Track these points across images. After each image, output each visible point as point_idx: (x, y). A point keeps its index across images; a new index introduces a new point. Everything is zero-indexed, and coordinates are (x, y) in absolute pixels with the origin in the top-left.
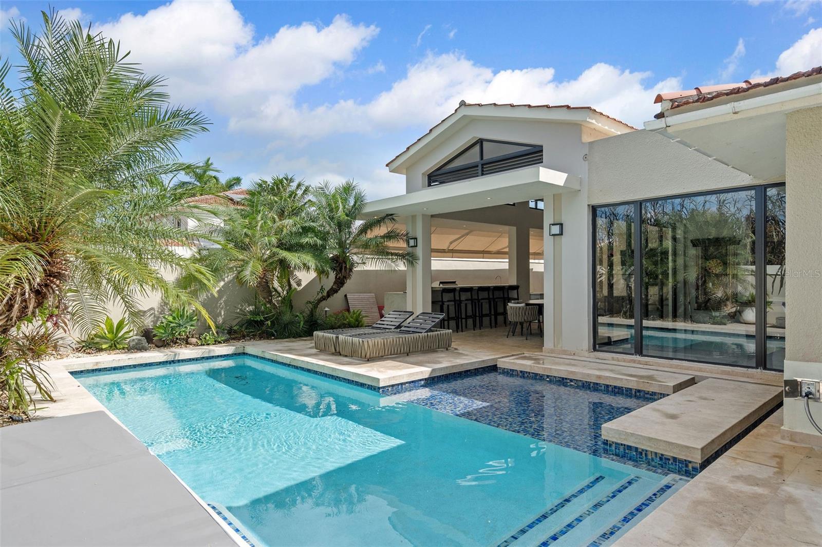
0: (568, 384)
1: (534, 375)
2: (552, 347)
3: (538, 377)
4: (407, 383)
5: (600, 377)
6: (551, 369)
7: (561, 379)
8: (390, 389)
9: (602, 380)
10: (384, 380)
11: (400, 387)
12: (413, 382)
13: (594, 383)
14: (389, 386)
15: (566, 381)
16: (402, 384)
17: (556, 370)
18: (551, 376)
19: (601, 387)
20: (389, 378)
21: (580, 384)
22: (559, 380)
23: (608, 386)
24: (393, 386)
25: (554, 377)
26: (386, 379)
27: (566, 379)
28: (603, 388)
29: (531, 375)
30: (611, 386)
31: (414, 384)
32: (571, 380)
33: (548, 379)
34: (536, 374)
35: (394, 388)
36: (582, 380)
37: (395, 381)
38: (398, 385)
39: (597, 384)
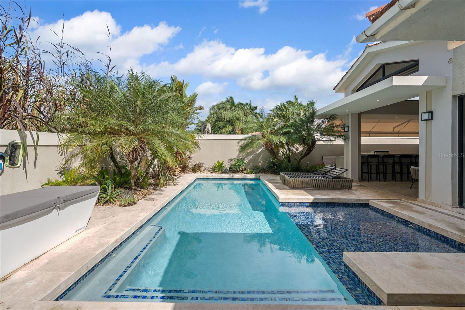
0: (409, 225)
1: (388, 214)
2: (424, 199)
3: (391, 216)
4: (298, 202)
5: (430, 226)
6: (398, 212)
7: (405, 221)
8: (287, 204)
9: (432, 228)
10: (282, 199)
11: (293, 204)
12: (302, 203)
13: (427, 229)
14: (286, 202)
15: (407, 223)
16: (294, 203)
17: (402, 214)
18: (399, 217)
19: (432, 233)
20: (286, 199)
21: (417, 227)
22: (404, 221)
23: (437, 234)
24: (288, 203)
25: (400, 218)
26: (283, 198)
27: (408, 221)
28: (433, 234)
29: (387, 214)
30: (439, 234)
31: (302, 204)
32: (411, 223)
33: (396, 219)
34: (390, 214)
35: (290, 204)
36: (418, 224)
37: (289, 200)
38: (292, 203)
39: (429, 230)
